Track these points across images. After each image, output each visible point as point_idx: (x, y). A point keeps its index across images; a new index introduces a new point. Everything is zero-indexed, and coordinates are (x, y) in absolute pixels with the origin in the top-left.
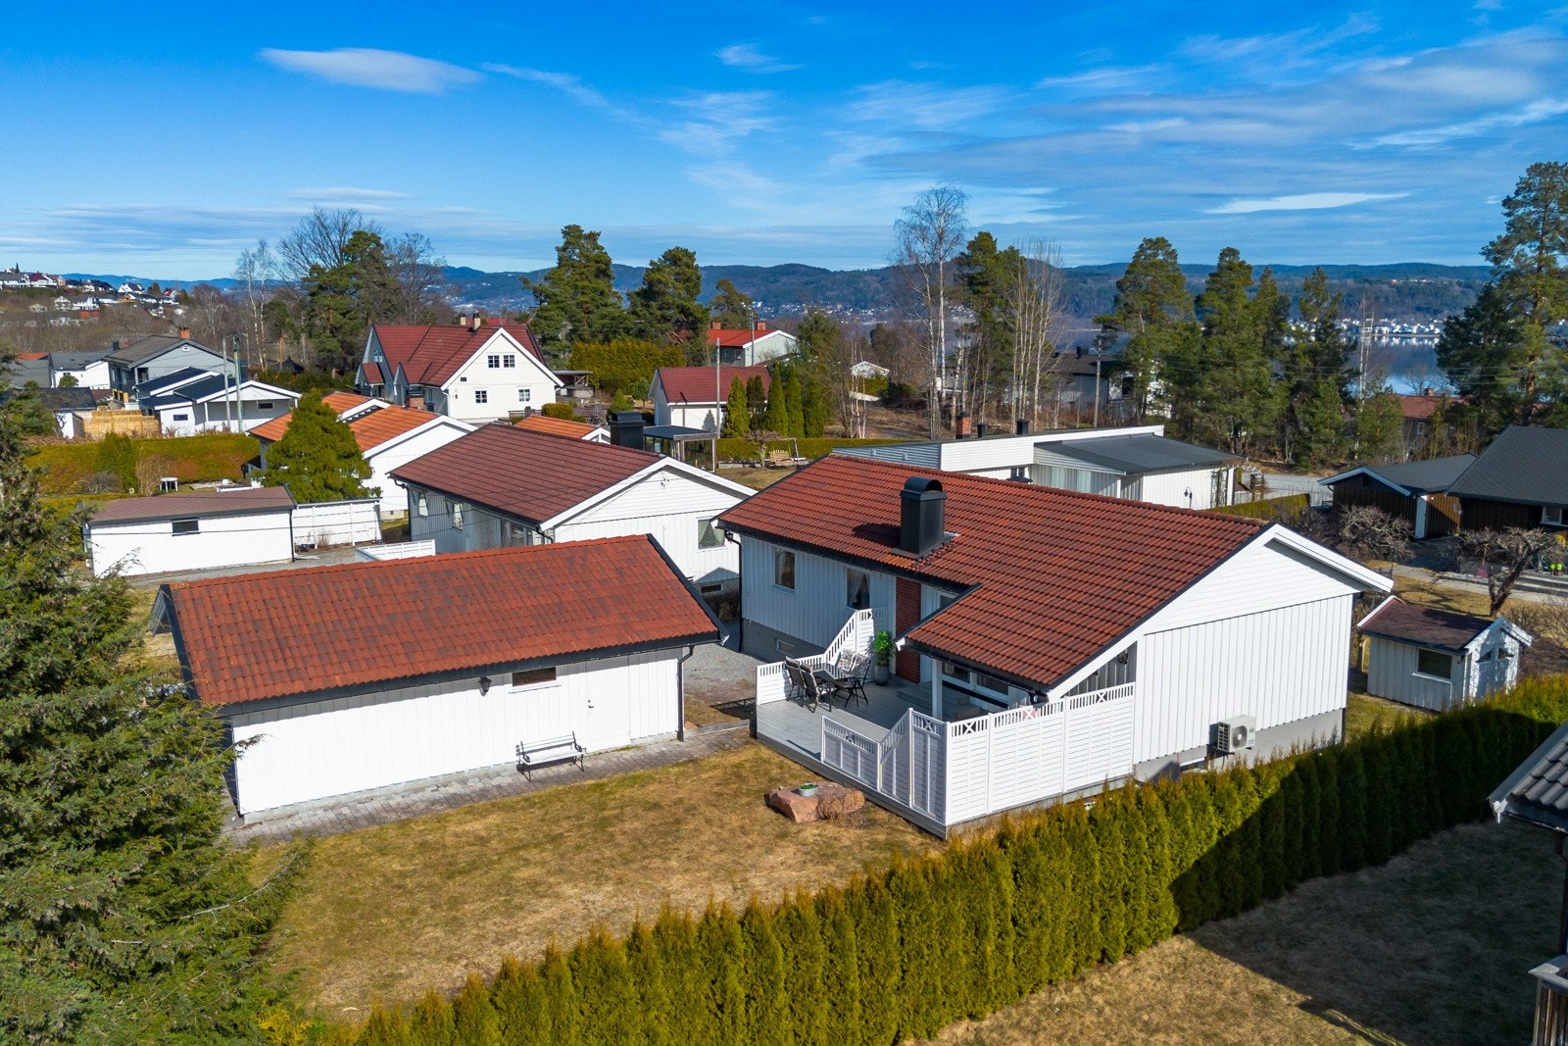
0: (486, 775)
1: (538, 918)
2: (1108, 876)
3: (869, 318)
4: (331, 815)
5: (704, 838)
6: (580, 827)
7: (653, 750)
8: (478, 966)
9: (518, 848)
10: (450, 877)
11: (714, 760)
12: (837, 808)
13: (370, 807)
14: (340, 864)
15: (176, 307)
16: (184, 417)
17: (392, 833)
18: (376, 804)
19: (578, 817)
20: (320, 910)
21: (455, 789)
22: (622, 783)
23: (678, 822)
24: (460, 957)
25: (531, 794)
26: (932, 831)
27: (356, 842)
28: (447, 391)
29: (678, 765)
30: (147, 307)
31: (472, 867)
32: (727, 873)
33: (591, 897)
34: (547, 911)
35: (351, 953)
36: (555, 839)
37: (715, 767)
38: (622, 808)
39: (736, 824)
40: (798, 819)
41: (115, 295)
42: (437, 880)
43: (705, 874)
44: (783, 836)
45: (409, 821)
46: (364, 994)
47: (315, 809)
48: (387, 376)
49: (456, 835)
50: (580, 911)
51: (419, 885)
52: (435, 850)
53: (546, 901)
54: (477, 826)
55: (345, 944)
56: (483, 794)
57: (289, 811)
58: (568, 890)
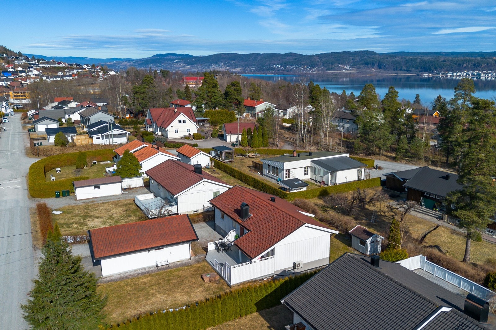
0: (150, 268)
1: (152, 301)
2: (241, 303)
3: (315, 71)
4: (119, 276)
5: (186, 285)
6: (164, 281)
7: (184, 262)
8: (139, 311)
9: (152, 286)
10: (138, 292)
11: (195, 265)
12: (213, 279)
13: (127, 274)
14: (120, 288)
15: (100, 72)
16: (99, 138)
17: (130, 281)
18: (128, 274)
19: (165, 279)
20: (115, 298)
21: (143, 271)
22: (175, 271)
23: (183, 281)
24: (137, 309)
25: (157, 272)
26: (229, 285)
27: (123, 283)
28: (167, 130)
29: (188, 266)
30: (91, 72)
31: (143, 289)
32: (188, 293)
33: (162, 297)
34: (154, 300)
35: (119, 307)
36: (159, 284)
37: (194, 267)
38: (173, 277)
39: (194, 282)
40: (205, 281)
41: (82, 69)
42: (136, 292)
43: (184, 293)
44: (201, 285)
45: (133, 278)
46: (120, 315)
47: (116, 275)
48: (153, 123)
49: (141, 282)
50: (159, 300)
51: (133, 293)
52: (137, 285)
53: (154, 298)
54: (145, 280)
55: (118, 305)
56: (148, 272)
57: (112, 275)
58: (158, 296)
